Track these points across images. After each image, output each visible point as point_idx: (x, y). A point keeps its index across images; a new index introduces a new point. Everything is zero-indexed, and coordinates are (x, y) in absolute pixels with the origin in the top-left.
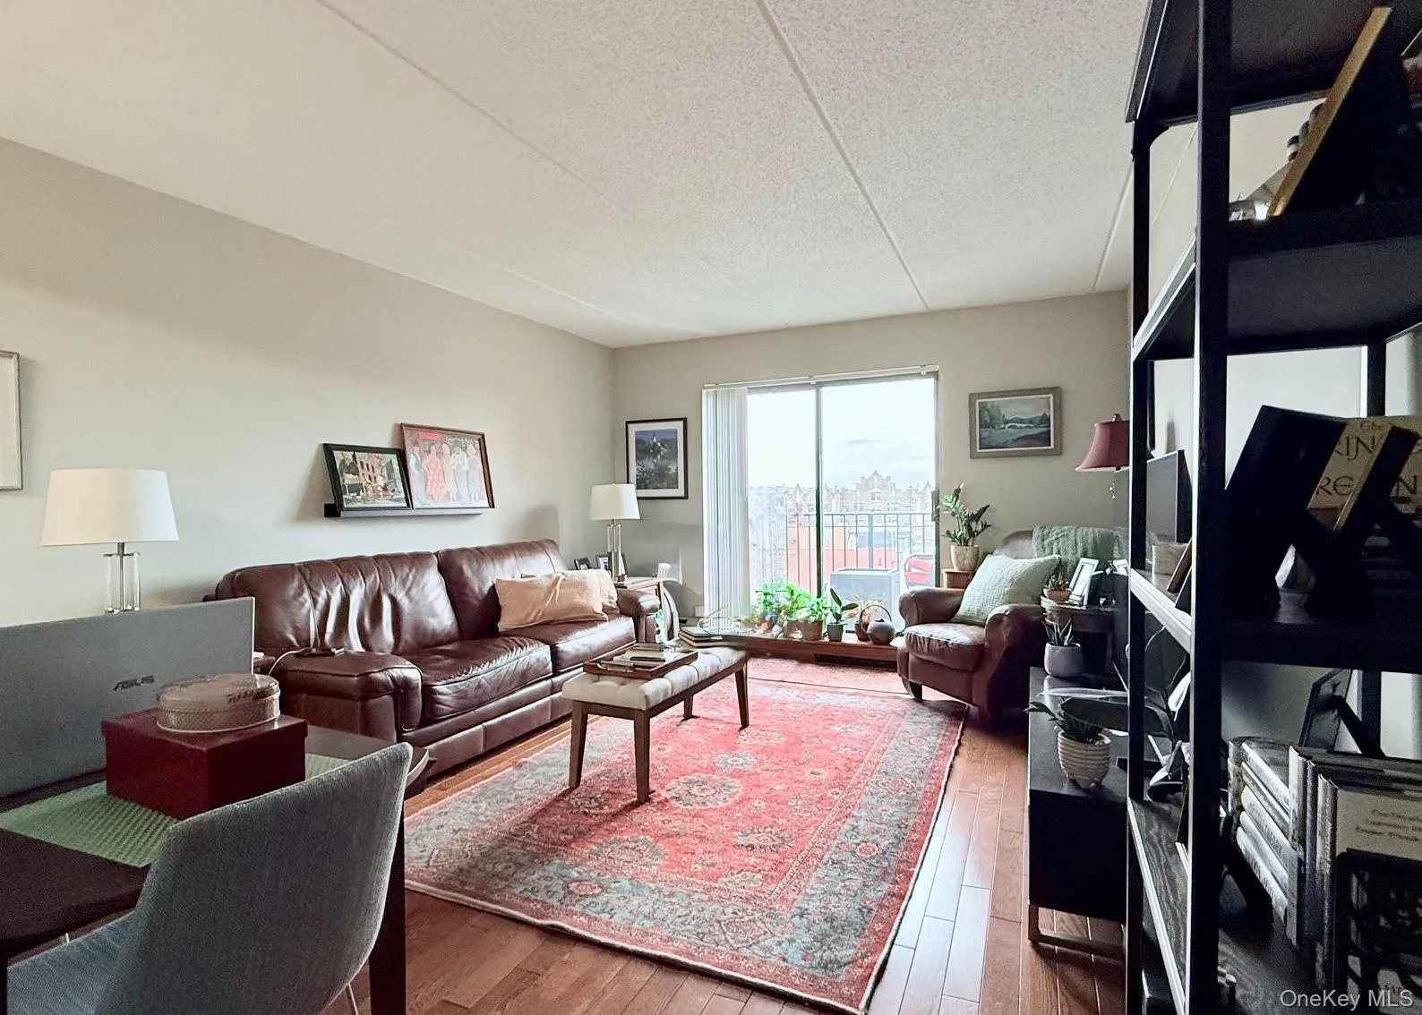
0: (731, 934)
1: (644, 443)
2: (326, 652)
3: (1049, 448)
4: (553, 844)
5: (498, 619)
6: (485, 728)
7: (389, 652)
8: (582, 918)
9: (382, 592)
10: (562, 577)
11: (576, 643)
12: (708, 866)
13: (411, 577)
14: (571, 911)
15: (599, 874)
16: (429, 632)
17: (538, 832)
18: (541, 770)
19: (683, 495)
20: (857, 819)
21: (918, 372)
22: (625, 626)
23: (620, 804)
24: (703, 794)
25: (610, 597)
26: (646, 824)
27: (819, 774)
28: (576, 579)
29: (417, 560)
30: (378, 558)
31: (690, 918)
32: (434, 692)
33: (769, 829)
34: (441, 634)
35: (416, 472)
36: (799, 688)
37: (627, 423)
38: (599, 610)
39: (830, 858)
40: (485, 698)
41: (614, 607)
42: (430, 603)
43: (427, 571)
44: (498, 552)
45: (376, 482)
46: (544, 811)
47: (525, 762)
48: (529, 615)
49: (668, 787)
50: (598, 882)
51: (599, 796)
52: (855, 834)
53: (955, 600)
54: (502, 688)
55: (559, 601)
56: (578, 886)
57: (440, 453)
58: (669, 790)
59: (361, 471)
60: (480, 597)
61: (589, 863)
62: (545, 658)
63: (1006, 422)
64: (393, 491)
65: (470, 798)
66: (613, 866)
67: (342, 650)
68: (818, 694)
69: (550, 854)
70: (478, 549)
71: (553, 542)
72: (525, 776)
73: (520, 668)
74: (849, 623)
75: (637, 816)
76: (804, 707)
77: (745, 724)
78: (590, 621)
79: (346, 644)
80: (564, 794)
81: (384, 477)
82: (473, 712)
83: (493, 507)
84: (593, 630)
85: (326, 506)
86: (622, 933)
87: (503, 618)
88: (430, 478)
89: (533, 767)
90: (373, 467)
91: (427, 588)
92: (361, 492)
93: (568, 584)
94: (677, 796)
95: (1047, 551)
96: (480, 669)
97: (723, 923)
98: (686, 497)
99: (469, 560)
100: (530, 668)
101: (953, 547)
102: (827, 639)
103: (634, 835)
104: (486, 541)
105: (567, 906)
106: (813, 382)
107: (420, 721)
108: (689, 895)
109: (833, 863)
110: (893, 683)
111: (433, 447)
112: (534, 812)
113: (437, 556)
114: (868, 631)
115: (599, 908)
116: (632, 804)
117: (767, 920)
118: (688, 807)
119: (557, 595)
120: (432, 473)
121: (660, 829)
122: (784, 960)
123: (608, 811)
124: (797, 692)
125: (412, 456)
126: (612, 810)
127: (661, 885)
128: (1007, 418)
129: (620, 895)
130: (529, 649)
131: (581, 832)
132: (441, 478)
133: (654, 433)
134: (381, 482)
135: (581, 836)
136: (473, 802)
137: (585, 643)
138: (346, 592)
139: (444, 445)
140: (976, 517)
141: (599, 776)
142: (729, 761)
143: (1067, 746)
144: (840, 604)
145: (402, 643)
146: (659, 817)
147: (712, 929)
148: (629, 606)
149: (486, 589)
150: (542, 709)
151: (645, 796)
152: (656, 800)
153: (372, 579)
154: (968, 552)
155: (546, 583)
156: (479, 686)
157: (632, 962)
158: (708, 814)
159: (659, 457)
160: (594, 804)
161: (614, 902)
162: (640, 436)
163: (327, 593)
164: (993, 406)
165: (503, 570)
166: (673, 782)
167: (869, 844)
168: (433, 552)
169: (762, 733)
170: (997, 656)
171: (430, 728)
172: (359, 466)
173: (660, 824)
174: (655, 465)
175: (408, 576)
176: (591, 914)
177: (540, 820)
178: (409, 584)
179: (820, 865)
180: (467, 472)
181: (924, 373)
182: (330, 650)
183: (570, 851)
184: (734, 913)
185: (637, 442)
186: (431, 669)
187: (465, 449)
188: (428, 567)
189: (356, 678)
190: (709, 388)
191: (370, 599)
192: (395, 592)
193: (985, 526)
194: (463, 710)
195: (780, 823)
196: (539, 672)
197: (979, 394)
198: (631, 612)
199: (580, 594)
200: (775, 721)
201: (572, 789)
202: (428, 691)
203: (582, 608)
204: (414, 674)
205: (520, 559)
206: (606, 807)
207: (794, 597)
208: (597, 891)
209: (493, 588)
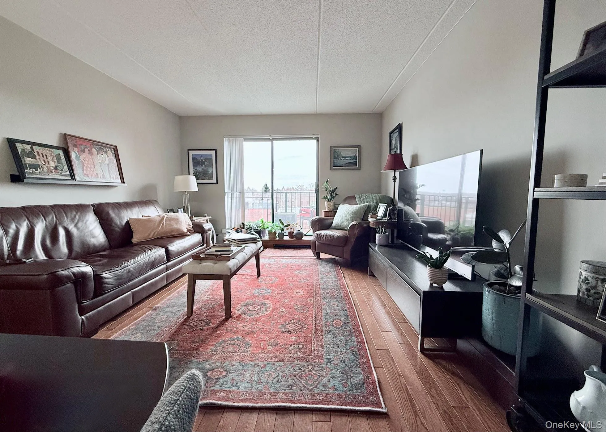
0: (304, 381)
1: (197, 159)
2: (18, 262)
3: (356, 167)
4: (189, 350)
5: (132, 237)
6: (133, 293)
7: (65, 258)
8: (222, 394)
9: (58, 225)
10: (166, 216)
11: (176, 246)
12: (275, 346)
13: (77, 217)
14: (214, 390)
15: (221, 363)
16: (92, 246)
17: (177, 345)
18: (167, 310)
19: (215, 182)
20: (326, 310)
21: (311, 137)
22: (197, 237)
23: (217, 321)
24: (255, 310)
25: (189, 225)
26: (235, 329)
27: (300, 292)
28: (173, 217)
29: (81, 208)
30: (53, 207)
31: (280, 377)
32: (102, 278)
33: (293, 321)
34: (99, 246)
35: (77, 162)
36: (273, 258)
37: (188, 150)
38: (185, 230)
39: (326, 330)
40: (133, 277)
41: (192, 229)
42: (91, 231)
43: (88, 214)
44: (128, 205)
45: (49, 164)
46: (177, 332)
47: (158, 307)
48: (149, 235)
49: (237, 308)
50: (222, 368)
51: (205, 318)
52: (329, 317)
53: (331, 221)
54: (142, 270)
55: (165, 227)
56: (212, 373)
57: (91, 153)
58: (239, 310)
59: (38, 157)
60: (121, 227)
61: (213, 358)
62: (163, 254)
63: (343, 157)
64: (62, 170)
65: (129, 332)
66: (227, 357)
67: (32, 259)
68: (282, 260)
69: (189, 357)
70: (117, 203)
71: (156, 201)
72: (159, 314)
73: (150, 260)
74: (286, 232)
75: (229, 325)
76: (279, 265)
77: (259, 275)
78: (181, 236)
79: (33, 256)
80: (185, 321)
81: (55, 162)
82: (125, 285)
83: (124, 183)
84: (184, 240)
85: (11, 175)
86: (248, 397)
87: (134, 236)
88: (86, 165)
89: (163, 309)
90: (46, 156)
91: (88, 223)
92: (38, 169)
93: (169, 219)
94: (244, 312)
95: (363, 202)
96: (129, 263)
97: (297, 376)
98: (217, 183)
99: (113, 209)
100: (156, 260)
101: (326, 202)
102: (278, 239)
103: (231, 336)
104: (121, 200)
105: (210, 387)
106: (271, 138)
107: (94, 295)
108: (274, 364)
109: (328, 332)
110: (309, 253)
111: (86, 149)
112: (171, 334)
113: (93, 206)
114: (294, 234)
115: (229, 384)
116: (223, 320)
117: (316, 368)
118: (251, 317)
119: (164, 224)
120: (86, 162)
121: (243, 331)
122: (336, 390)
123: (212, 326)
124: (273, 260)
125: (73, 152)
126: (215, 325)
127: (257, 362)
128: (344, 156)
129: (238, 373)
130: (154, 250)
131: (202, 341)
132: (92, 166)
133: (202, 155)
134: (52, 164)
135: (203, 342)
136: (132, 334)
137: (181, 246)
138: (31, 226)
139: (93, 149)
140: (333, 191)
141: (201, 308)
142: (259, 292)
143: (433, 271)
144: (283, 225)
145: (74, 253)
146: (240, 325)
147: (294, 381)
148: (198, 229)
149: (124, 223)
150: (162, 279)
151: (229, 316)
152: (235, 316)
153: (50, 218)
154: (332, 204)
155: (158, 219)
156: (129, 271)
157: (261, 415)
158: (263, 319)
159: (204, 166)
160: (204, 324)
161: (237, 378)
162: (194, 156)
163: (16, 226)
164: (338, 151)
165: (133, 214)
166: (239, 306)
167: (337, 320)
168: (90, 204)
169: (267, 278)
170: (353, 240)
171: (100, 298)
172: (36, 154)
173: (242, 328)
174: (202, 169)
175: (75, 216)
176: (226, 389)
177: (177, 338)
178: (76, 221)
179: (323, 334)
180: (108, 164)
181: (314, 137)
182: (21, 260)
183: (200, 352)
184: (300, 369)
185: (193, 159)
186: (97, 265)
187: (106, 152)
188: (88, 212)
189: (46, 276)
190: (227, 137)
191: (50, 230)
192: (67, 225)
193: (337, 194)
194: (120, 285)
195: (296, 317)
196: (160, 261)
197: (334, 146)
198: (200, 231)
199: (176, 224)
200: (270, 272)
201: (188, 317)
202: (98, 278)
203: (177, 230)
204: (88, 269)
205: (140, 208)
206: (211, 324)
207: (264, 223)
208: (224, 374)
209: (128, 222)
